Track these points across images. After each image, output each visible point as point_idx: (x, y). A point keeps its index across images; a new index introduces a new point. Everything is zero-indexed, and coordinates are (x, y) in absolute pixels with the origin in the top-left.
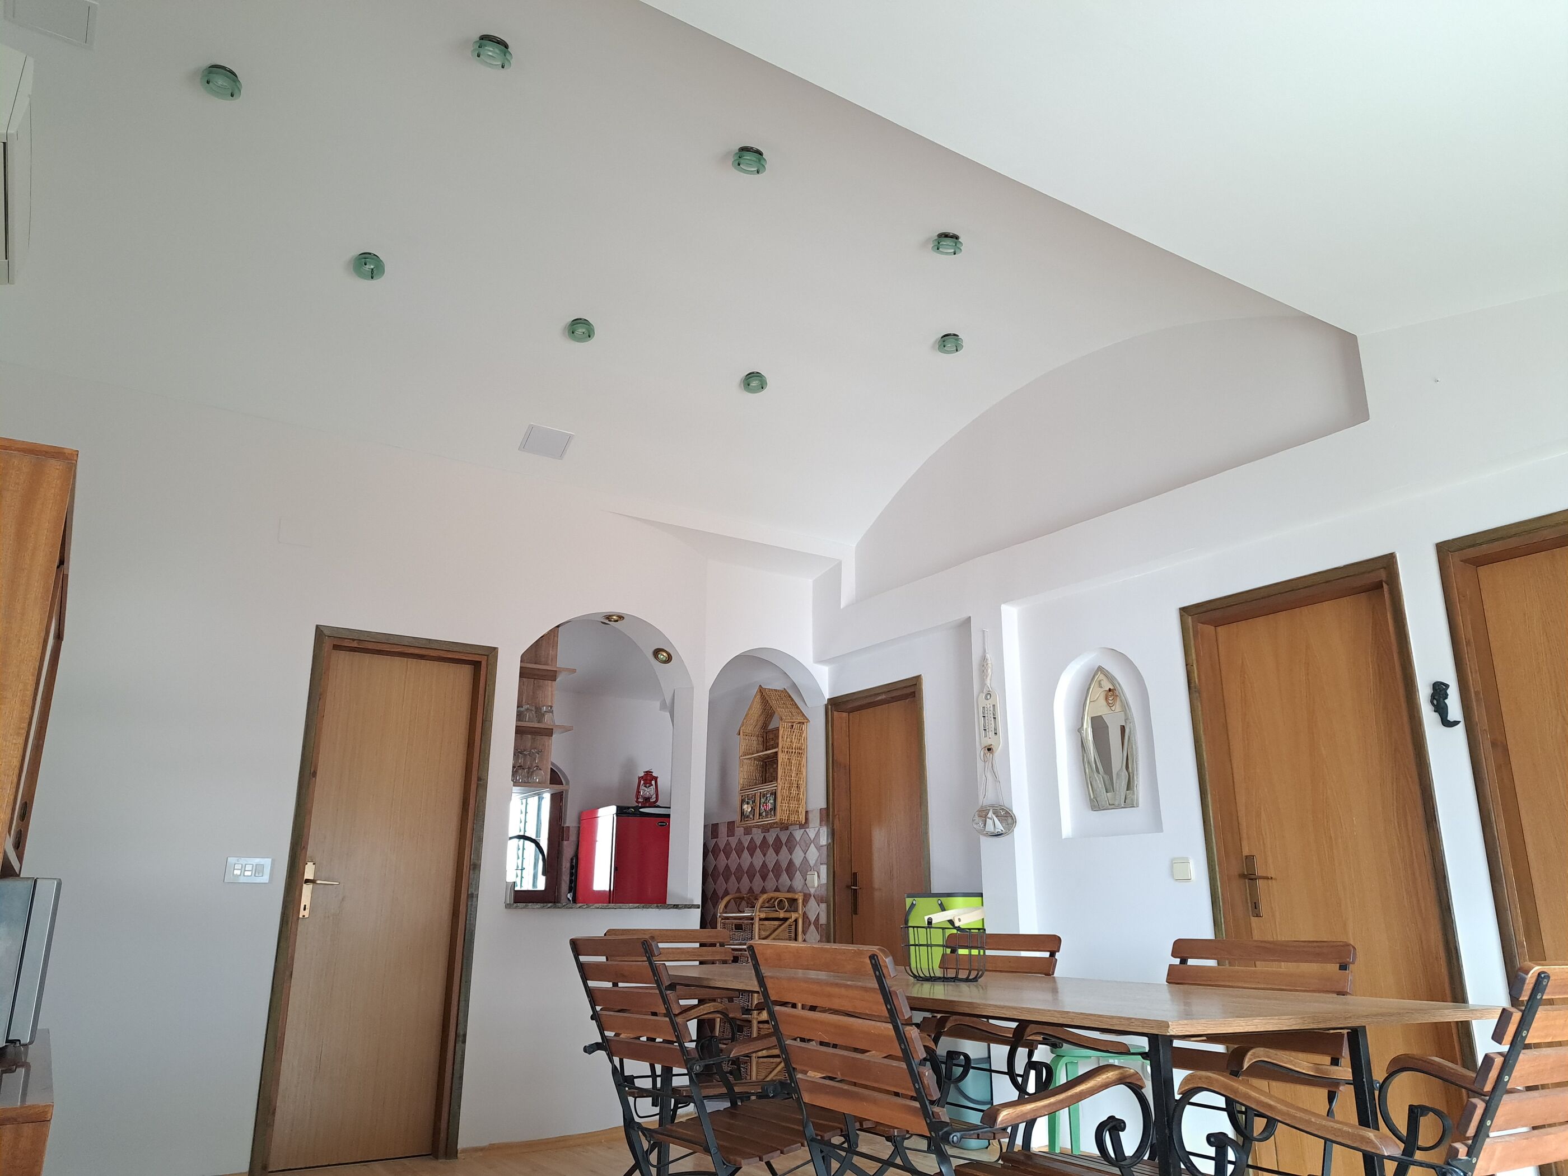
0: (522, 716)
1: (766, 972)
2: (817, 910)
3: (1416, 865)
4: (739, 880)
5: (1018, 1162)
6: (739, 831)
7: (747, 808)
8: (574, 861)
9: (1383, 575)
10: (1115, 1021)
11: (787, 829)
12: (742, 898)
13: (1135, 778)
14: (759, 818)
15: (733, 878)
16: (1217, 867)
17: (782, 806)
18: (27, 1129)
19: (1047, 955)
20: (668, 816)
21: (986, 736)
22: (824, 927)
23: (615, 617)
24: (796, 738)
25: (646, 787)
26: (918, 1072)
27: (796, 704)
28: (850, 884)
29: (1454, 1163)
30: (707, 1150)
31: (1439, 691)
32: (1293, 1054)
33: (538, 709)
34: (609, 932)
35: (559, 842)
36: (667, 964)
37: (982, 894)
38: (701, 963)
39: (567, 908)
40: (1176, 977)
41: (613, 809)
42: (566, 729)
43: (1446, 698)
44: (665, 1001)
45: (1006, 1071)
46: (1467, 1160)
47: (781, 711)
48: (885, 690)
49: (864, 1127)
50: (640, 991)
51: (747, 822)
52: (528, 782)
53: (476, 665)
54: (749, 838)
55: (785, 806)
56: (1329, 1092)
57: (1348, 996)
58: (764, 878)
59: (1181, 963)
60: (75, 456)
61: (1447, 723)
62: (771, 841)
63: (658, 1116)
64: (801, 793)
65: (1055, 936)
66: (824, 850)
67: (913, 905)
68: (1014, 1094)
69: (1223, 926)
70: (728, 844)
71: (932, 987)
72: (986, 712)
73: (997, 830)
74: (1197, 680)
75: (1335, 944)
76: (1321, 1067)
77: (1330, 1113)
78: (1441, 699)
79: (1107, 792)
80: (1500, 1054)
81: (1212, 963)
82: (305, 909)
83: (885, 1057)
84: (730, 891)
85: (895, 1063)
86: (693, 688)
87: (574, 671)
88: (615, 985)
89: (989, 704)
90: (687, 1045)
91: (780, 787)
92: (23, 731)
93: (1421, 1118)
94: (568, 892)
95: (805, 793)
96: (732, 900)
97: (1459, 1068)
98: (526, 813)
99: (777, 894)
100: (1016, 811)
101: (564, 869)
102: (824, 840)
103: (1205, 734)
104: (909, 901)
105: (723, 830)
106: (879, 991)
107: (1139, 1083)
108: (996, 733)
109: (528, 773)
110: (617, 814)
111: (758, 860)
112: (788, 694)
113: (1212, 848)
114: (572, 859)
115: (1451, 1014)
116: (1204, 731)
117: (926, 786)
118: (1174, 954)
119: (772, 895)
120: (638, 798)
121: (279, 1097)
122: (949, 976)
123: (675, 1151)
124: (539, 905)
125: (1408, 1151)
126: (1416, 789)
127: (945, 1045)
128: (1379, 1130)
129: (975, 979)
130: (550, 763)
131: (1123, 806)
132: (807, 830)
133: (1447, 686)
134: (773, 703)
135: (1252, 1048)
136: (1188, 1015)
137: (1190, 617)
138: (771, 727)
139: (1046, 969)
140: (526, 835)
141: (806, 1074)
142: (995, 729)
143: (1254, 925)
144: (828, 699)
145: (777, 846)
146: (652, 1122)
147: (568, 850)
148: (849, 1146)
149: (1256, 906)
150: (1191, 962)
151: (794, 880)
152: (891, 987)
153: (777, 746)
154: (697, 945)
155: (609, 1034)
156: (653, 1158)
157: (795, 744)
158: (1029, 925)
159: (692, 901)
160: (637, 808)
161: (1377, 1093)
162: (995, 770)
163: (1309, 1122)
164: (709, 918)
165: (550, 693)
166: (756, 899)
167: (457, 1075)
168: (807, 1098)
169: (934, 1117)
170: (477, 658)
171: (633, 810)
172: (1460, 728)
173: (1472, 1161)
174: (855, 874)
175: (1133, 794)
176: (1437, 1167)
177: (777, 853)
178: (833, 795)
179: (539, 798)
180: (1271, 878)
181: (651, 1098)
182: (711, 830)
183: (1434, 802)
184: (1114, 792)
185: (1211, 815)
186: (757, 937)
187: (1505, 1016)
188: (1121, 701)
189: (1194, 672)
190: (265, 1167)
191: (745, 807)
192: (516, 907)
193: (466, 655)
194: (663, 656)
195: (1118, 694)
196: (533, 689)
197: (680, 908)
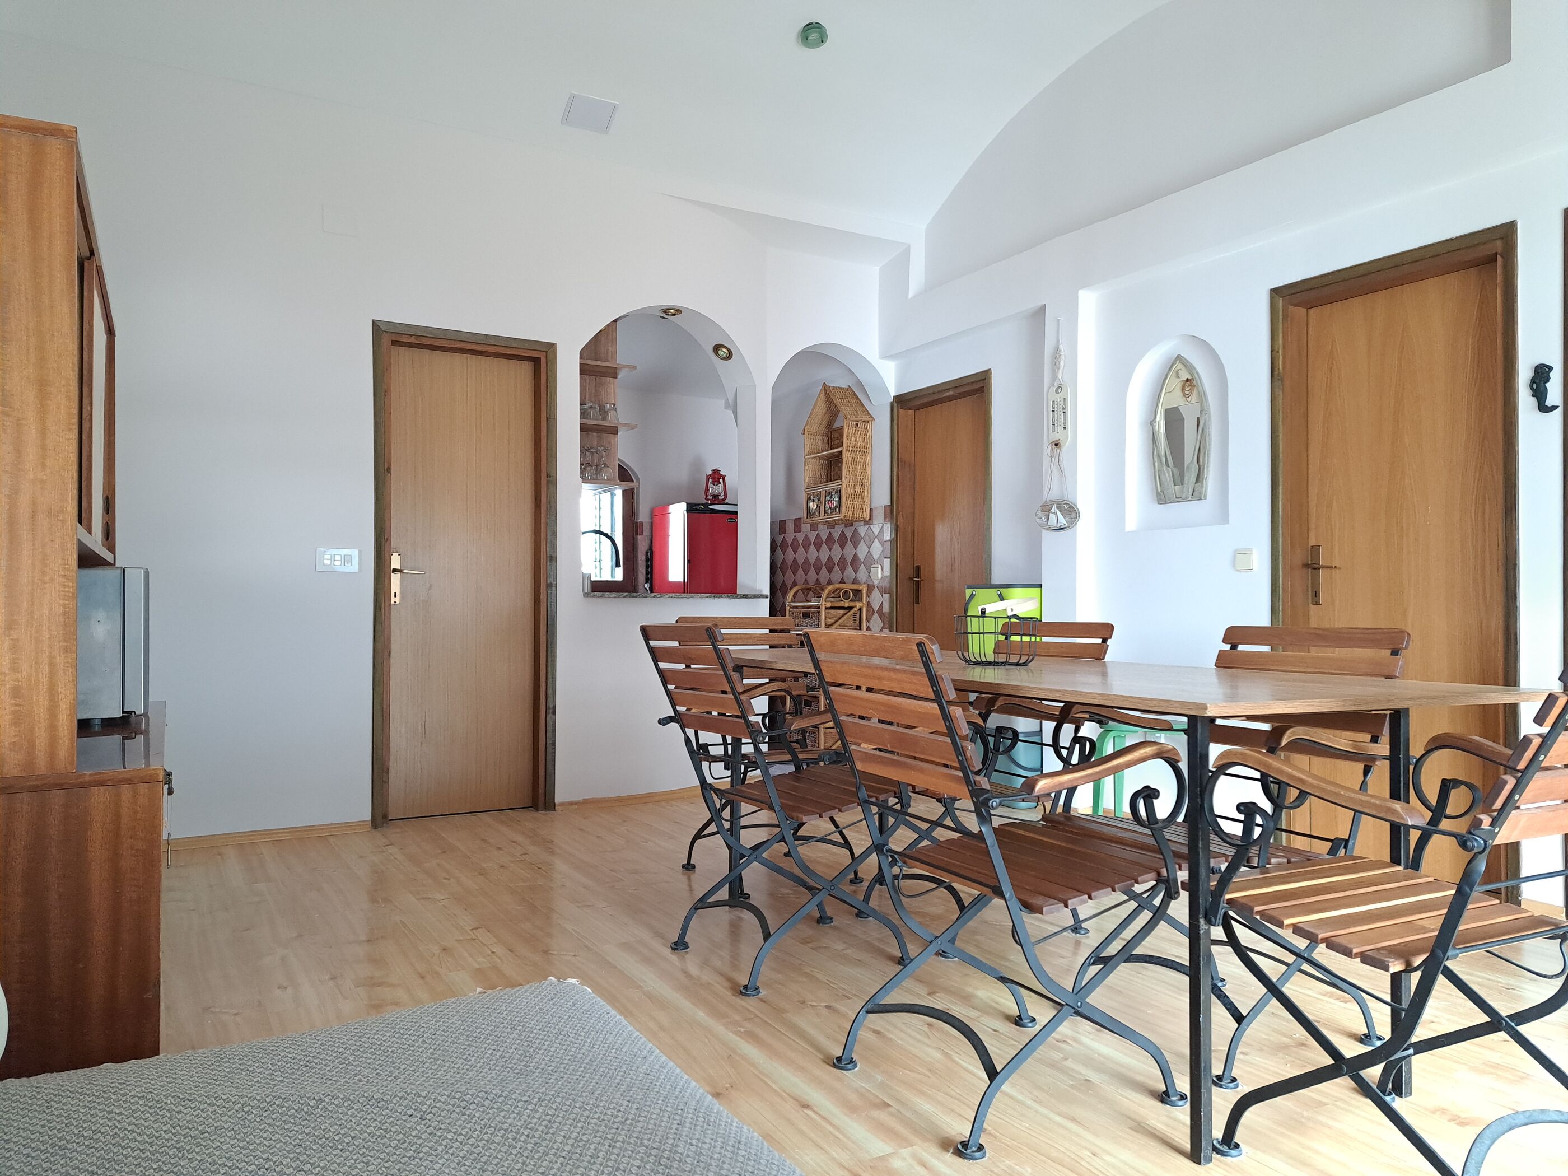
0: (586, 414)
1: (821, 656)
2: (880, 600)
3: (1487, 554)
4: (806, 573)
5: (1059, 822)
6: (806, 528)
7: (813, 506)
8: (649, 554)
9: (1499, 245)
10: (1155, 703)
11: (852, 525)
12: (809, 589)
13: (1205, 470)
14: (825, 516)
15: (801, 571)
16: (1280, 557)
17: (847, 504)
18: (143, 788)
19: (1099, 641)
20: (736, 513)
21: (1054, 431)
22: (887, 615)
23: (672, 311)
24: (861, 437)
25: (714, 485)
26: (962, 747)
27: (861, 402)
28: (912, 576)
29: (1476, 832)
30: (771, 808)
31: (1541, 373)
32: (1332, 731)
33: (601, 407)
34: (680, 620)
35: (634, 538)
36: (730, 648)
37: (1041, 585)
38: (771, 647)
39: (642, 597)
40: (1223, 662)
41: (683, 506)
42: (631, 427)
43: (1547, 381)
44: (729, 680)
45: (1051, 743)
46: (1490, 829)
47: (845, 410)
48: (953, 386)
49: (916, 790)
50: (706, 671)
51: (813, 519)
52: (597, 479)
53: (536, 361)
54: (815, 533)
55: (850, 503)
56: (1365, 766)
57: (1396, 680)
58: (830, 570)
59: (1231, 649)
60: (74, 133)
61: (1544, 408)
62: (836, 537)
63: (730, 778)
64: (866, 492)
65: (1108, 624)
66: (888, 545)
67: (972, 596)
68: (1059, 766)
69: (1281, 613)
70: (795, 539)
71: (983, 671)
72: (1056, 406)
73: (1060, 525)
74: (1281, 367)
75: (1390, 630)
76: (1359, 744)
77: (1363, 786)
78: (1542, 383)
79: (1175, 485)
80: (1540, 735)
81: (1266, 649)
82: (395, 596)
83: (932, 733)
84: (797, 581)
85: (941, 738)
86: (755, 386)
87: (634, 367)
88: (688, 666)
89: (1059, 398)
90: (751, 718)
91: (844, 486)
92: (74, 427)
93: (1452, 790)
94: (644, 582)
95: (869, 491)
96: (800, 591)
97: (1501, 748)
98: (600, 509)
99: (841, 586)
100: (1080, 506)
101: (640, 562)
102: (887, 536)
103: (1283, 424)
104: (968, 592)
105: (790, 527)
106: (926, 675)
107: (1176, 758)
108: (1064, 428)
109: (596, 470)
110: (688, 511)
111: (824, 554)
112: (853, 391)
113: (1277, 542)
114: (647, 552)
115: (1500, 696)
116: (1282, 421)
117: (991, 482)
118: (1225, 641)
119: (836, 586)
120: (707, 496)
121: (392, 758)
122: (1000, 660)
123: (745, 808)
124: (614, 595)
125: (1434, 821)
126: (1500, 478)
127: (995, 720)
128: (1408, 803)
129: (1025, 664)
130: (617, 459)
131: (1190, 499)
132: (872, 526)
133: (1551, 368)
134: (837, 401)
135: (1292, 727)
136: (1232, 698)
137: (1281, 299)
138: (836, 425)
139: (1098, 654)
140: (602, 530)
141: (859, 745)
142: (1064, 424)
143: (1311, 612)
144: (894, 397)
145: (843, 541)
146: (725, 784)
147: (643, 545)
148: (902, 807)
149: (1316, 594)
150: (1241, 648)
151: (858, 573)
152: (937, 671)
153: (842, 446)
154: (767, 631)
155: (681, 709)
156: (726, 814)
157: (859, 443)
158: (1086, 614)
159: (761, 591)
160: (706, 505)
161: (1411, 767)
162: (1062, 466)
163: (1338, 794)
164: (779, 607)
165: (612, 391)
166: (823, 590)
167: (549, 741)
168: (859, 766)
169: (975, 785)
170: (535, 355)
171: (703, 507)
172: (1557, 415)
173: (1494, 830)
174: (918, 567)
175: (1202, 487)
176: (1458, 835)
177: (842, 547)
178: (898, 491)
179: (611, 495)
180: (1336, 567)
181: (723, 763)
182: (778, 527)
183: (1517, 491)
184: (1182, 484)
185: (1280, 506)
186: (823, 624)
187: (1551, 699)
188: (1198, 391)
189: (1279, 359)
190: (385, 816)
191: (811, 504)
192: (593, 596)
193: (524, 351)
194: (723, 352)
195: (1195, 384)
196: (596, 386)
197: (750, 598)
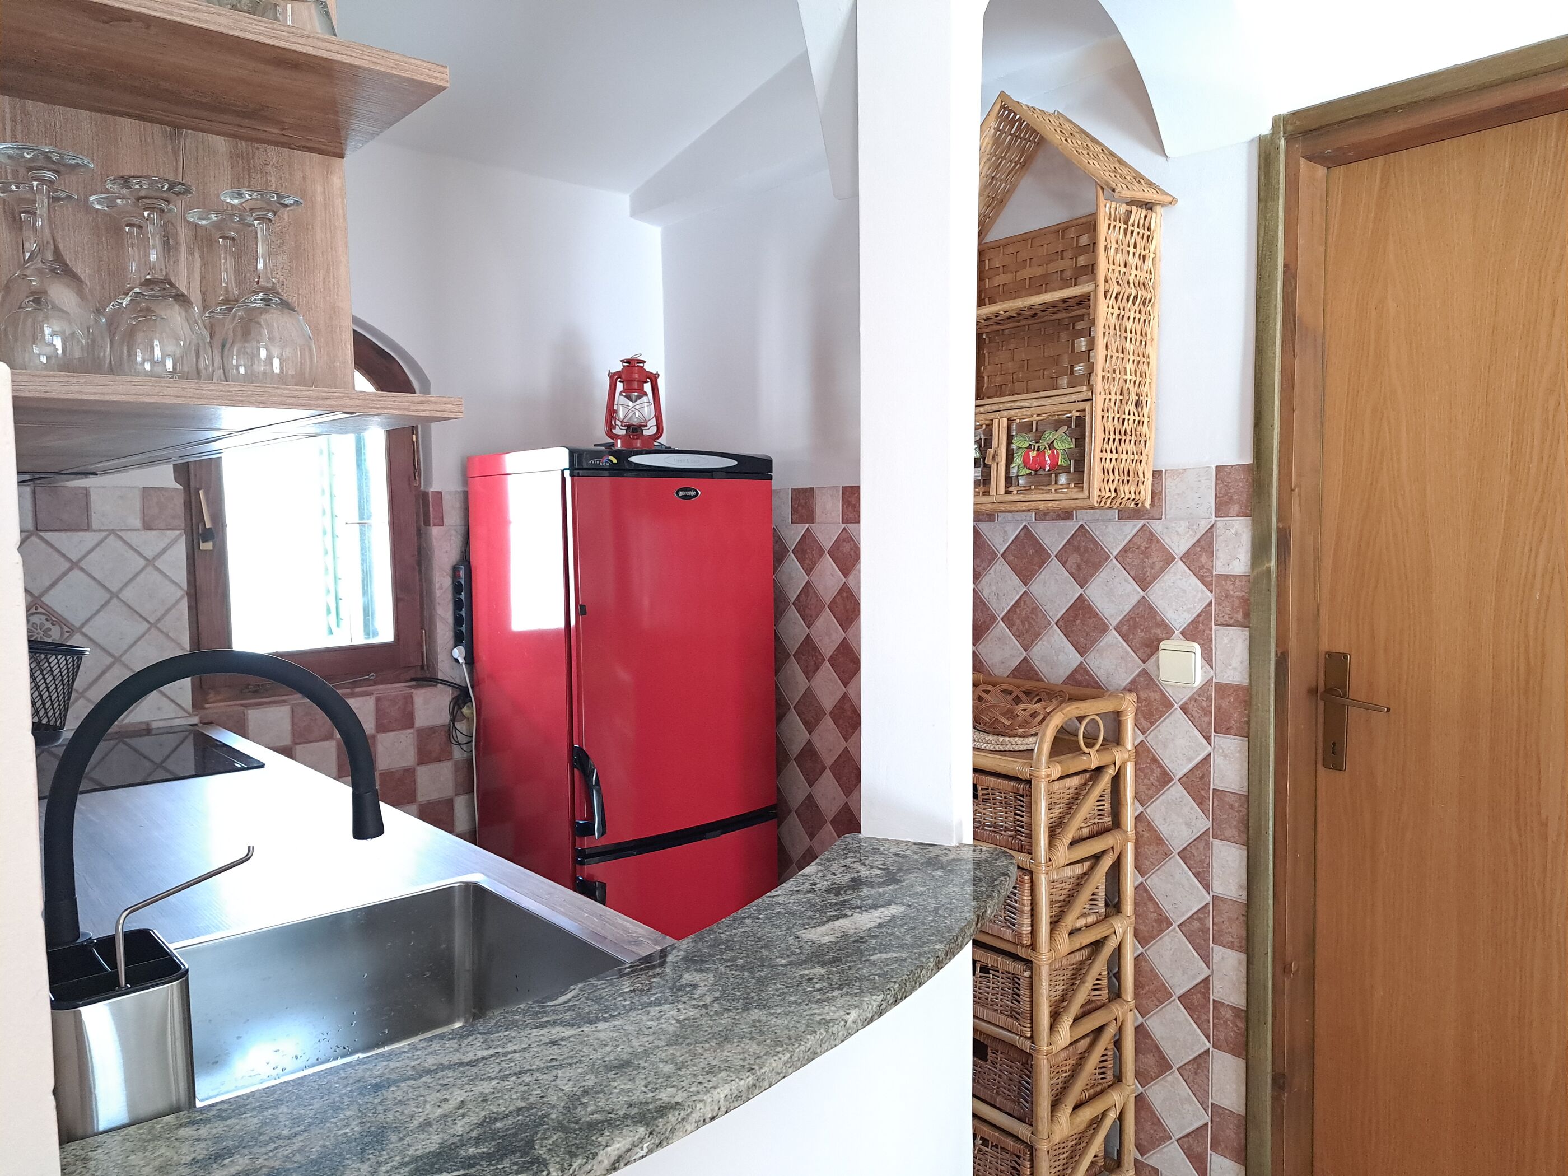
8: (462, 573)
14: (1007, 492)
17: (1103, 458)
22: (1230, 798)
24: (1137, 251)
25: (629, 398)
27: (1112, 154)
28: (1319, 686)
35: (419, 530)
41: (556, 456)
55: (1110, 458)
64: (1145, 420)
91: (1095, 404)
94: (452, 642)
95: (1153, 419)
101: (438, 593)
102: (1236, 560)
110: (570, 468)
112: (1075, 124)
114: (455, 569)
120: (613, 430)
144: (1279, 116)
147: (443, 547)
157: (1133, 272)
160: (614, 454)
171: (615, 461)
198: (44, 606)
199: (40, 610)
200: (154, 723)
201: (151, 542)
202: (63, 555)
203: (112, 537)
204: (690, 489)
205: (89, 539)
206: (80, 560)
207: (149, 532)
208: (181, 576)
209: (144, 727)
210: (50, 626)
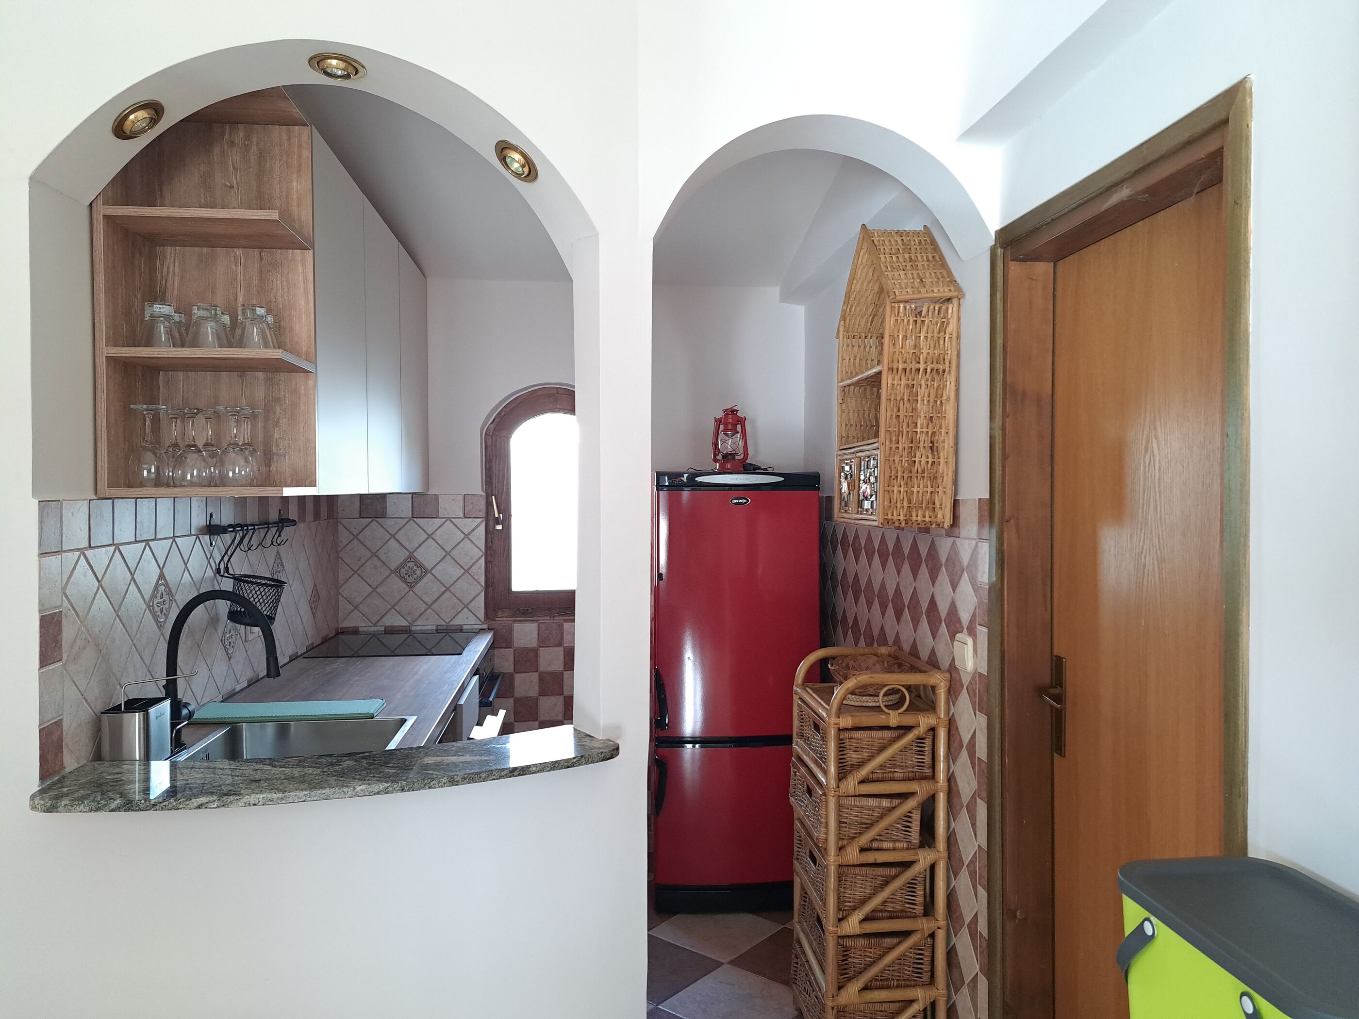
2: (972, 723)
7: (845, 487)
11: (928, 531)
14: (859, 513)
17: (889, 491)
22: (983, 766)
23: (334, 63)
24: (929, 335)
25: (727, 435)
27: (942, 260)
28: (1047, 683)
47: (894, 278)
51: (845, 515)
55: (898, 491)
64: (942, 461)
66: (986, 594)
86: (596, 236)
91: (883, 451)
95: (948, 463)
102: (985, 571)
112: (932, 237)
120: (716, 456)
132: (958, 541)
134: (886, 261)
144: (996, 234)
153: (885, 359)
165: (301, 278)
171: (686, 480)
174: (1058, 662)
178: (1003, 470)
191: (844, 483)
194: (515, 162)
196: (261, 272)
198: (415, 558)
199: (412, 560)
200: (464, 626)
201: (468, 524)
202: (425, 531)
203: (448, 521)
204: (742, 498)
205: (438, 522)
206: (433, 534)
207: (466, 519)
208: (482, 544)
209: (458, 627)
210: (416, 568)
